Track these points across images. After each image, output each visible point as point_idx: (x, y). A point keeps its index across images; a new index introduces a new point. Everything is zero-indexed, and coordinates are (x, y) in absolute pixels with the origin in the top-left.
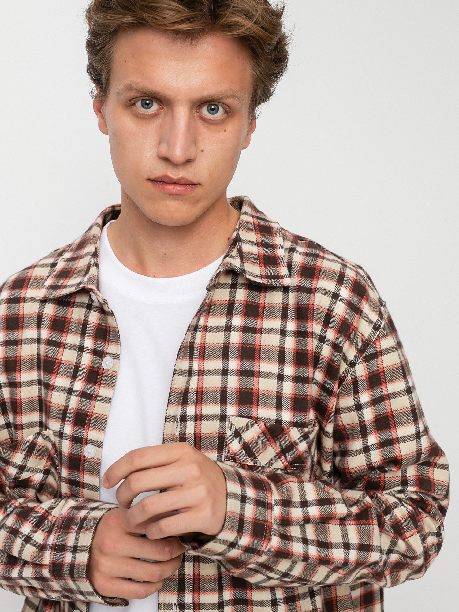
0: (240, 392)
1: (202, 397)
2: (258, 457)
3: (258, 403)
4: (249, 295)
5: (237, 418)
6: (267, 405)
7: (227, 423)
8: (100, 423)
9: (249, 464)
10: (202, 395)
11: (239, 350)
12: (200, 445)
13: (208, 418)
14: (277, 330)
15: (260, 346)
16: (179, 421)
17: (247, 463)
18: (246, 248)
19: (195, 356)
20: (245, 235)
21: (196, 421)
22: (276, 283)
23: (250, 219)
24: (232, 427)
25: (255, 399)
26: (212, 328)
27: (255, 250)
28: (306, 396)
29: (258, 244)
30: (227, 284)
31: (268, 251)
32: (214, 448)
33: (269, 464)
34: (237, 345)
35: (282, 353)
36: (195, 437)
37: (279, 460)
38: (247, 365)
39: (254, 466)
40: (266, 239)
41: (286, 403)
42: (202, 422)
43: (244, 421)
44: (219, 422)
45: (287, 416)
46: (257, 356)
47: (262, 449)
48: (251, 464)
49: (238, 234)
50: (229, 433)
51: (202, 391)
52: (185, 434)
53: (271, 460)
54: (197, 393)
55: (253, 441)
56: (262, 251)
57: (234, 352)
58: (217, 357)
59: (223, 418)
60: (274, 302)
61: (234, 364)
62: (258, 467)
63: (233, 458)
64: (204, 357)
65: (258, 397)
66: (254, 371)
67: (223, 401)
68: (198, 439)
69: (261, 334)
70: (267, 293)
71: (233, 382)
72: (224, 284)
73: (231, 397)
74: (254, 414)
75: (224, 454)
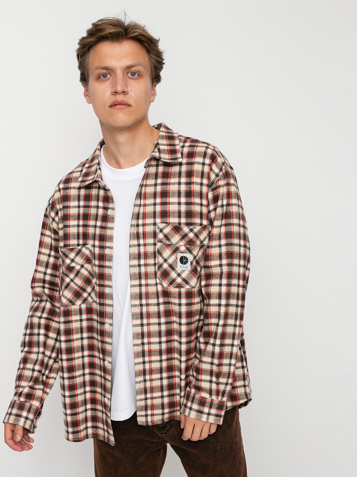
0: (161, 212)
1: (145, 216)
2: (171, 240)
3: (170, 216)
4: (164, 169)
5: (161, 223)
6: (174, 217)
7: (157, 226)
8: (110, 239)
9: (168, 243)
10: (145, 215)
11: (160, 194)
12: (146, 237)
13: (148, 224)
14: (176, 183)
15: (169, 190)
16: (136, 227)
17: (167, 243)
18: (162, 147)
19: (142, 198)
20: (161, 141)
21: (143, 226)
22: (176, 161)
23: (164, 134)
24: (158, 228)
25: (168, 214)
26: (148, 185)
27: (166, 148)
28: (191, 210)
29: (167, 145)
30: (155, 165)
31: (172, 148)
32: (152, 238)
33: (177, 243)
34: (160, 192)
35: (179, 193)
36: (143, 234)
37: (182, 241)
38: (164, 200)
39: (170, 244)
40: (171, 142)
41: (183, 215)
42: (146, 227)
43: (164, 225)
44: (153, 226)
45: (183, 220)
46: (168, 196)
47: (173, 237)
48: (169, 243)
49: (158, 141)
50: (158, 231)
51: (146, 213)
52: (139, 232)
53: (178, 241)
54: (143, 214)
55: (168, 233)
56: (169, 148)
57: (158, 195)
58: (151, 198)
59: (155, 224)
60: (175, 171)
61: (158, 200)
62: (172, 244)
63: (160, 241)
64: (146, 198)
65: (169, 213)
66: (167, 202)
67: (155, 217)
68: (144, 234)
69: (170, 185)
70: (172, 167)
71: (158, 208)
72: (153, 165)
73: (158, 215)
74: (168, 221)
75: (156, 240)
